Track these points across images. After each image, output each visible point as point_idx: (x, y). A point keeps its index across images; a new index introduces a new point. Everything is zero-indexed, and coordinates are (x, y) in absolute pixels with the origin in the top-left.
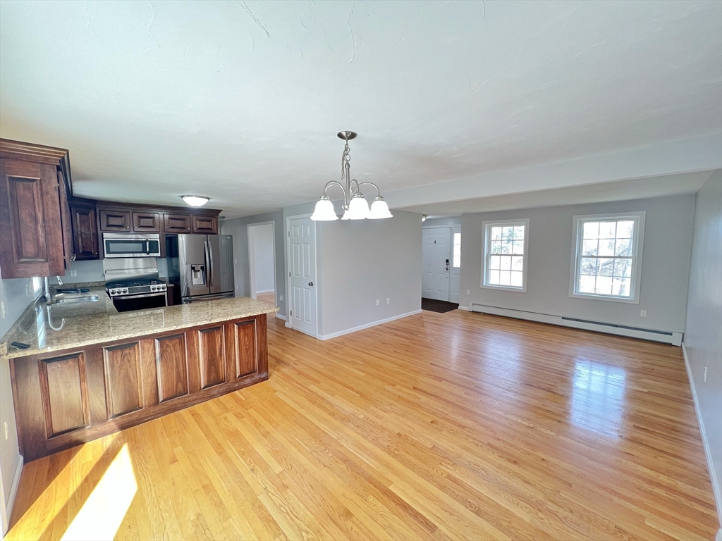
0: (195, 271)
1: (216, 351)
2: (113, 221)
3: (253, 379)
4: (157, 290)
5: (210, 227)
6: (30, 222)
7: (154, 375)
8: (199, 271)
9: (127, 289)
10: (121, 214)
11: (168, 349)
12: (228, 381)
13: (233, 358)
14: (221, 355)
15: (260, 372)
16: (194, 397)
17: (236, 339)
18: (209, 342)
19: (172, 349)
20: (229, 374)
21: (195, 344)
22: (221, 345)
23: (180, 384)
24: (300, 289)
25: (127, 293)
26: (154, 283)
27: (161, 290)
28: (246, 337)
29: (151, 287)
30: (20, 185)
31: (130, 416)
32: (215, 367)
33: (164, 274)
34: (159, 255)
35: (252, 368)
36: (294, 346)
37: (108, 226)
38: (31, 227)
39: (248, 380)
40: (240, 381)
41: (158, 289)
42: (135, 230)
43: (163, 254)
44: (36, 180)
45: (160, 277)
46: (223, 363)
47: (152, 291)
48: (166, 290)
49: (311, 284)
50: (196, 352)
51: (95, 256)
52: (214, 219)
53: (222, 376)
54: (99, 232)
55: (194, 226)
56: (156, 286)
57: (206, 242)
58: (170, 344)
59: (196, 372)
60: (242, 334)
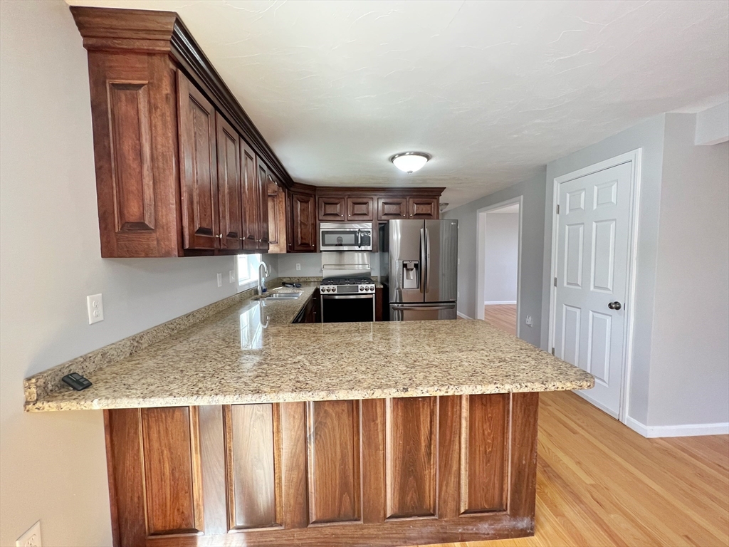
0: (408, 270)
1: (419, 443)
2: (330, 209)
3: (498, 526)
4: (364, 292)
5: (429, 212)
6: (134, 159)
7: (302, 467)
8: (412, 269)
9: (336, 286)
10: (337, 201)
11: (328, 421)
12: (441, 516)
13: (455, 468)
14: (429, 454)
15: (515, 514)
16: (372, 531)
17: (464, 424)
18: (406, 421)
19: (336, 422)
20: (445, 501)
21: (379, 421)
22: (431, 433)
23: (346, 498)
24: (578, 311)
25: (336, 292)
26: (364, 283)
27: (370, 291)
28: (486, 426)
29: (360, 286)
30: (123, 95)
31: (262, 534)
32: (416, 479)
33: (376, 274)
34: (369, 248)
35: (497, 499)
36: (574, 432)
37: (325, 215)
38: (134, 169)
39: (486, 526)
40: (467, 523)
41: (366, 290)
42: (349, 219)
43: (375, 248)
44: (143, 85)
45: (372, 275)
46: (432, 472)
47: (360, 292)
48: (374, 291)
49: (615, 306)
50: (380, 437)
51: (313, 249)
52: (435, 200)
53: (429, 501)
54: (317, 221)
55: (411, 212)
56: (364, 286)
57: (422, 230)
58: (331, 411)
59: (377, 479)
60: (478, 414)
